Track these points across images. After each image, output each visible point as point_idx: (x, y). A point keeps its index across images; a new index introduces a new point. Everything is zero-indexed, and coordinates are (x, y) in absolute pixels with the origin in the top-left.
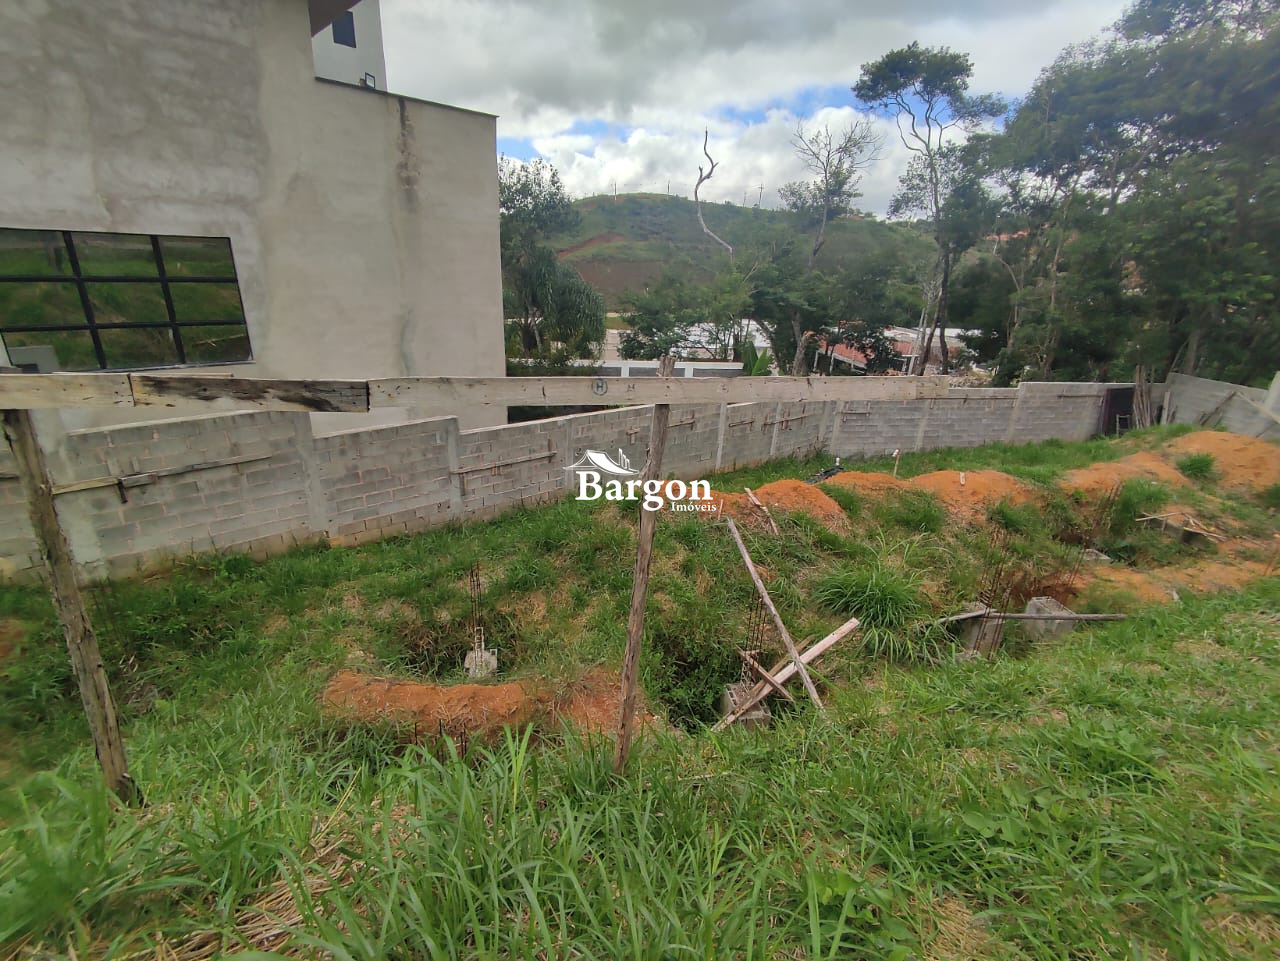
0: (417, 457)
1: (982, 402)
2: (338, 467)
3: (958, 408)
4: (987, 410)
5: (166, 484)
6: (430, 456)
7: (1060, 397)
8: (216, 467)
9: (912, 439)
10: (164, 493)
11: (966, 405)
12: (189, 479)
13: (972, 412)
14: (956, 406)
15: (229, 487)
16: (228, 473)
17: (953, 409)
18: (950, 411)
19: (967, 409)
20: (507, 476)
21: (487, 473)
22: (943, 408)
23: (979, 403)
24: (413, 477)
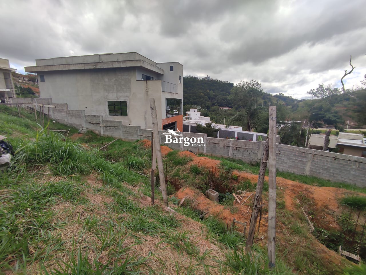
0: (134, 131)
1: (349, 162)
2: (124, 130)
3: (331, 162)
4: (354, 167)
5: (108, 127)
6: (136, 131)
8: (112, 126)
9: (304, 170)
10: (108, 128)
11: (336, 161)
12: (110, 127)
13: (342, 166)
14: (329, 160)
15: (113, 129)
16: (113, 127)
17: (327, 161)
18: (325, 162)
19: (337, 163)
20: (148, 138)
21: (144, 137)
22: (320, 160)
23: (346, 162)
24: (133, 134)
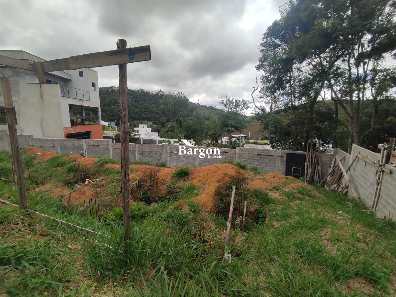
7: (258, 155)
